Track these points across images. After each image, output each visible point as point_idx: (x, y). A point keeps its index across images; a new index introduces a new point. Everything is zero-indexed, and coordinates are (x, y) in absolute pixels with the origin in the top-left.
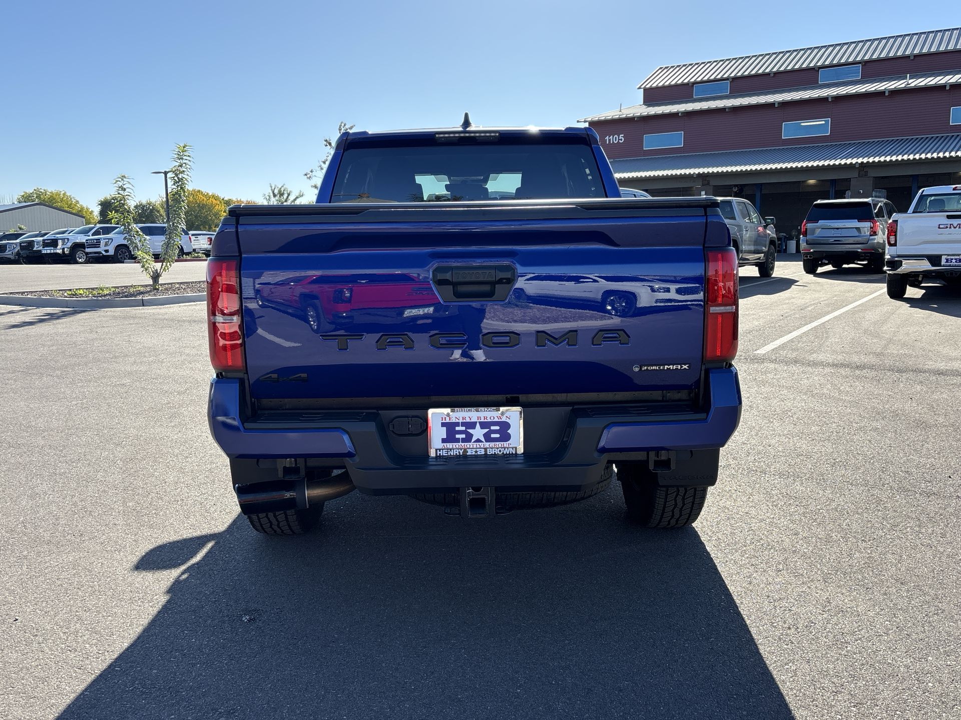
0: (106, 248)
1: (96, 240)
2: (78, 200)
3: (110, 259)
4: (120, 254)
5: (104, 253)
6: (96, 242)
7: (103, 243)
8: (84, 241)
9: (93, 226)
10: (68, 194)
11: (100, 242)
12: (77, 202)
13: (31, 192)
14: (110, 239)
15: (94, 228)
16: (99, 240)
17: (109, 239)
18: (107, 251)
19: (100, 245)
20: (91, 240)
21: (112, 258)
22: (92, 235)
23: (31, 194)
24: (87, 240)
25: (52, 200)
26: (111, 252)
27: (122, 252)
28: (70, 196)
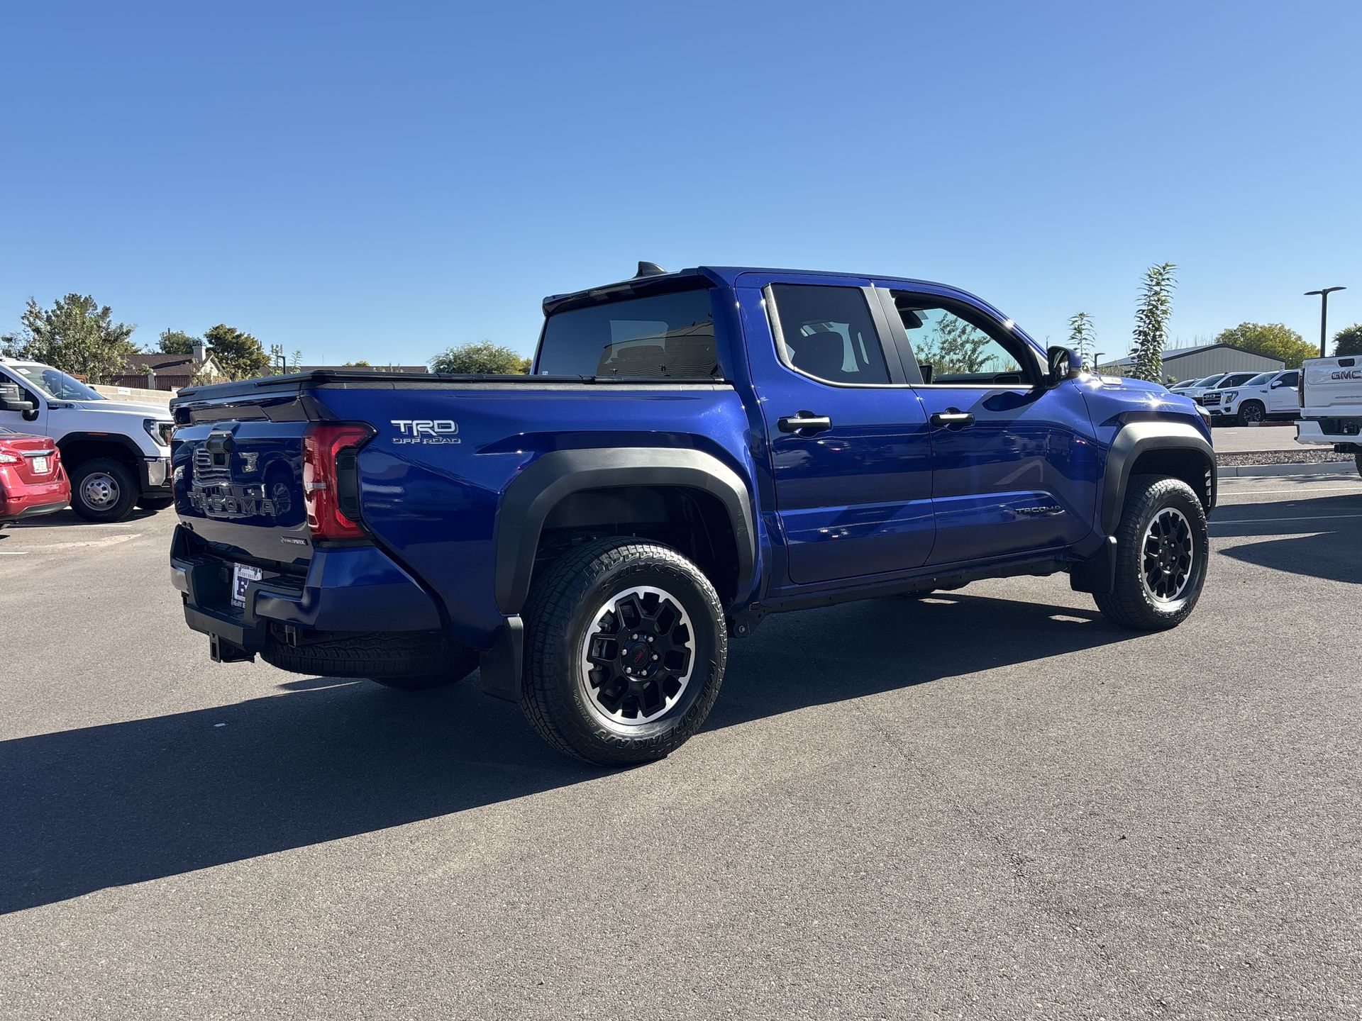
0: (1228, 405)
1: (1216, 394)
2: (1300, 335)
3: (1233, 420)
4: (1247, 414)
5: (1223, 412)
6: (1216, 397)
7: (1223, 398)
8: (1202, 396)
9: (1223, 374)
10: (1287, 328)
11: (1220, 397)
12: (1299, 338)
13: (1235, 329)
14: (1235, 392)
15: (1224, 376)
16: (1219, 394)
17: (1233, 393)
18: (1228, 409)
19: (1219, 400)
20: (1209, 394)
21: (1235, 419)
22: (1219, 387)
23: (1235, 331)
24: (1205, 395)
25: (1260, 338)
26: (1235, 410)
27: (1250, 410)
28: (1289, 330)
